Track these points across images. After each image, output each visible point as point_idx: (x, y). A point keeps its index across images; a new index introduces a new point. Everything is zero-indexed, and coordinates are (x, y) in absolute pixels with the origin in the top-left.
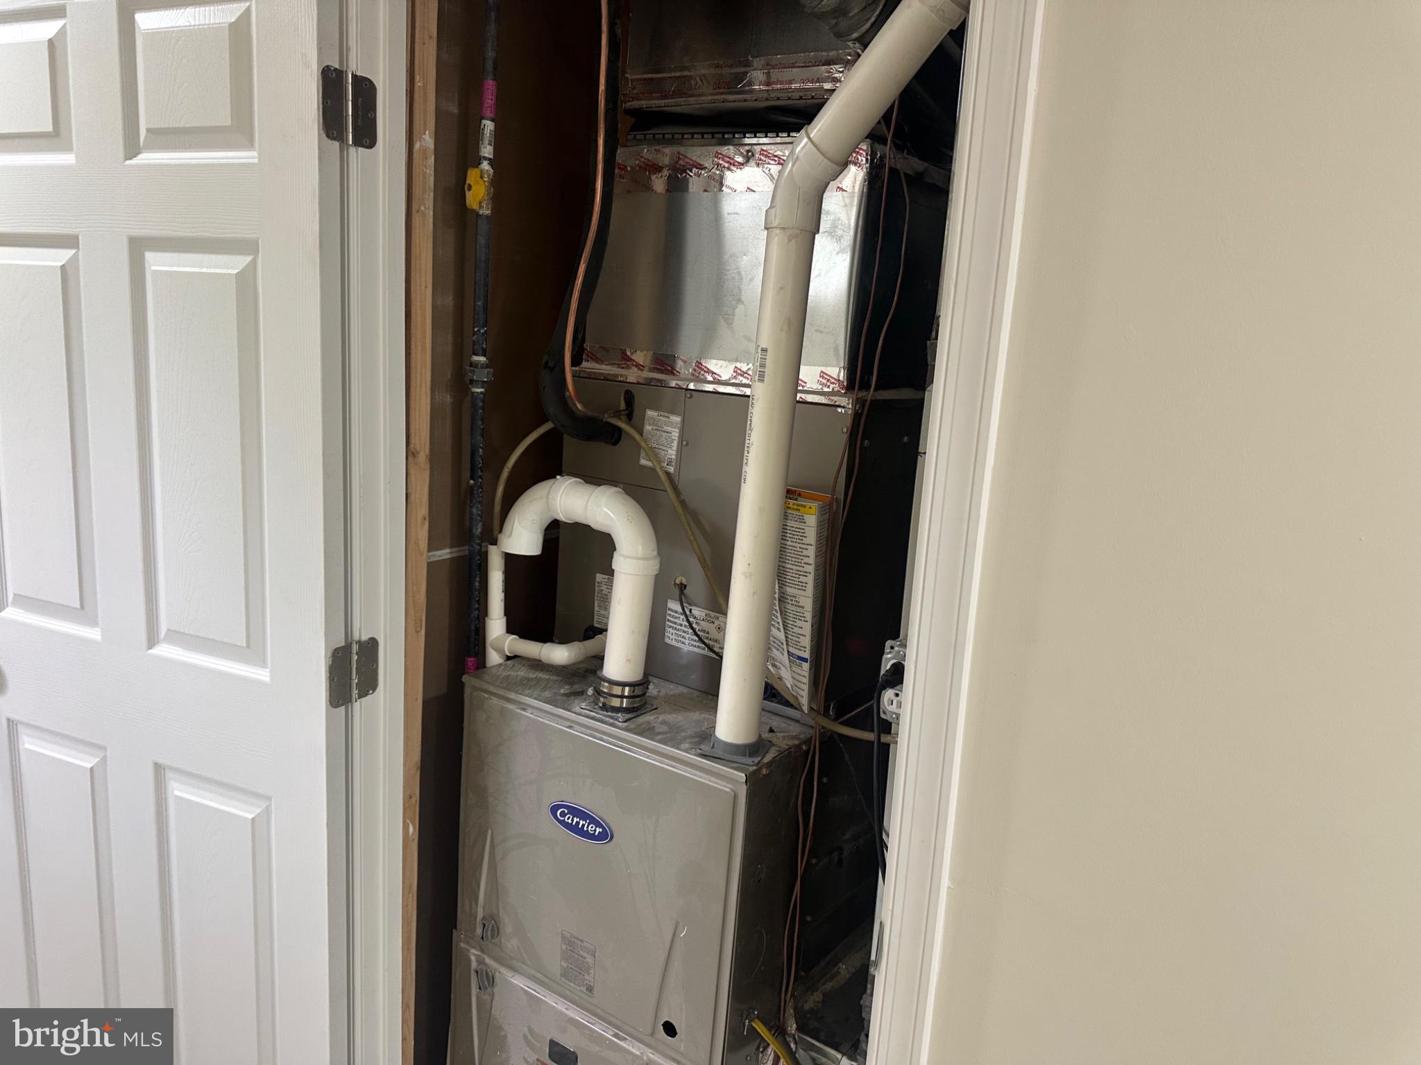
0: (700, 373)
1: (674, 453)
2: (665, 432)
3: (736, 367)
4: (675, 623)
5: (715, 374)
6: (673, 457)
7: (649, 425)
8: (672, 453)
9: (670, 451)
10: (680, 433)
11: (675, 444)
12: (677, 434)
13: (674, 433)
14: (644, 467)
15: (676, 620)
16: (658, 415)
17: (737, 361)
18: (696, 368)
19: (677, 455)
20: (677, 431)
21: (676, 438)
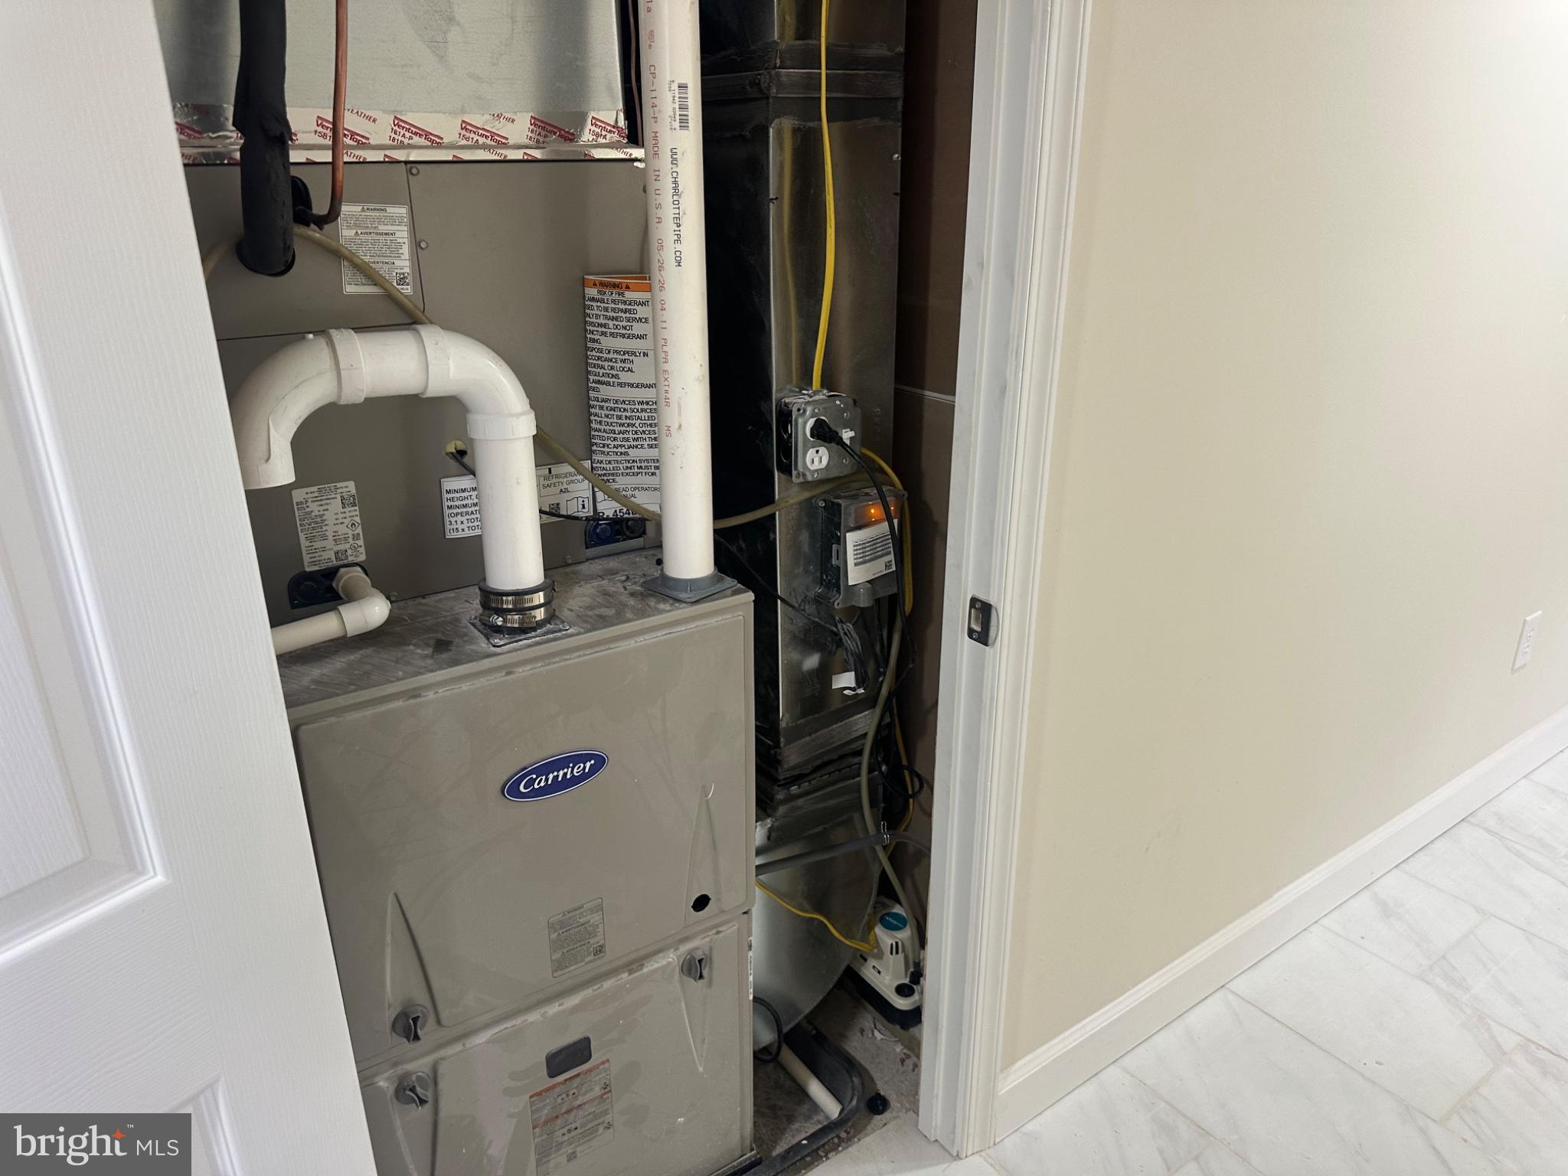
0: (404, 136)
1: (407, 263)
2: (381, 234)
3: (463, 121)
4: (465, 506)
5: (431, 134)
6: (407, 270)
7: (349, 228)
8: (404, 264)
9: (398, 263)
10: (409, 232)
11: (405, 250)
12: (405, 234)
13: (398, 234)
14: (351, 296)
15: (464, 502)
16: (363, 210)
17: (463, 111)
18: (396, 128)
19: (412, 267)
20: (406, 228)
21: (406, 240)
